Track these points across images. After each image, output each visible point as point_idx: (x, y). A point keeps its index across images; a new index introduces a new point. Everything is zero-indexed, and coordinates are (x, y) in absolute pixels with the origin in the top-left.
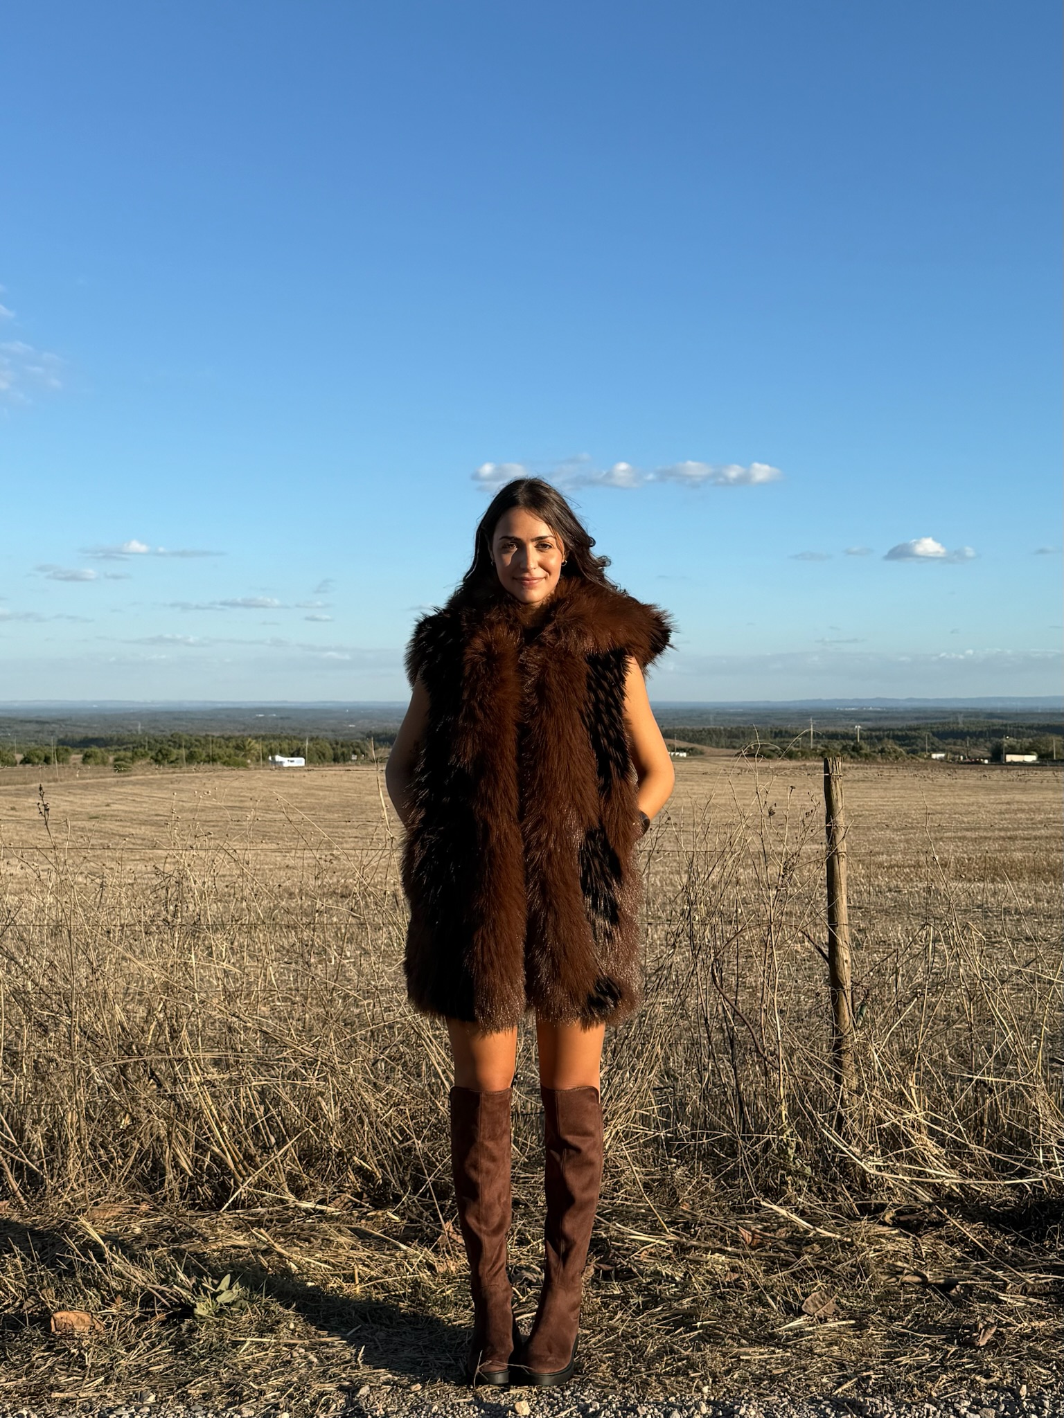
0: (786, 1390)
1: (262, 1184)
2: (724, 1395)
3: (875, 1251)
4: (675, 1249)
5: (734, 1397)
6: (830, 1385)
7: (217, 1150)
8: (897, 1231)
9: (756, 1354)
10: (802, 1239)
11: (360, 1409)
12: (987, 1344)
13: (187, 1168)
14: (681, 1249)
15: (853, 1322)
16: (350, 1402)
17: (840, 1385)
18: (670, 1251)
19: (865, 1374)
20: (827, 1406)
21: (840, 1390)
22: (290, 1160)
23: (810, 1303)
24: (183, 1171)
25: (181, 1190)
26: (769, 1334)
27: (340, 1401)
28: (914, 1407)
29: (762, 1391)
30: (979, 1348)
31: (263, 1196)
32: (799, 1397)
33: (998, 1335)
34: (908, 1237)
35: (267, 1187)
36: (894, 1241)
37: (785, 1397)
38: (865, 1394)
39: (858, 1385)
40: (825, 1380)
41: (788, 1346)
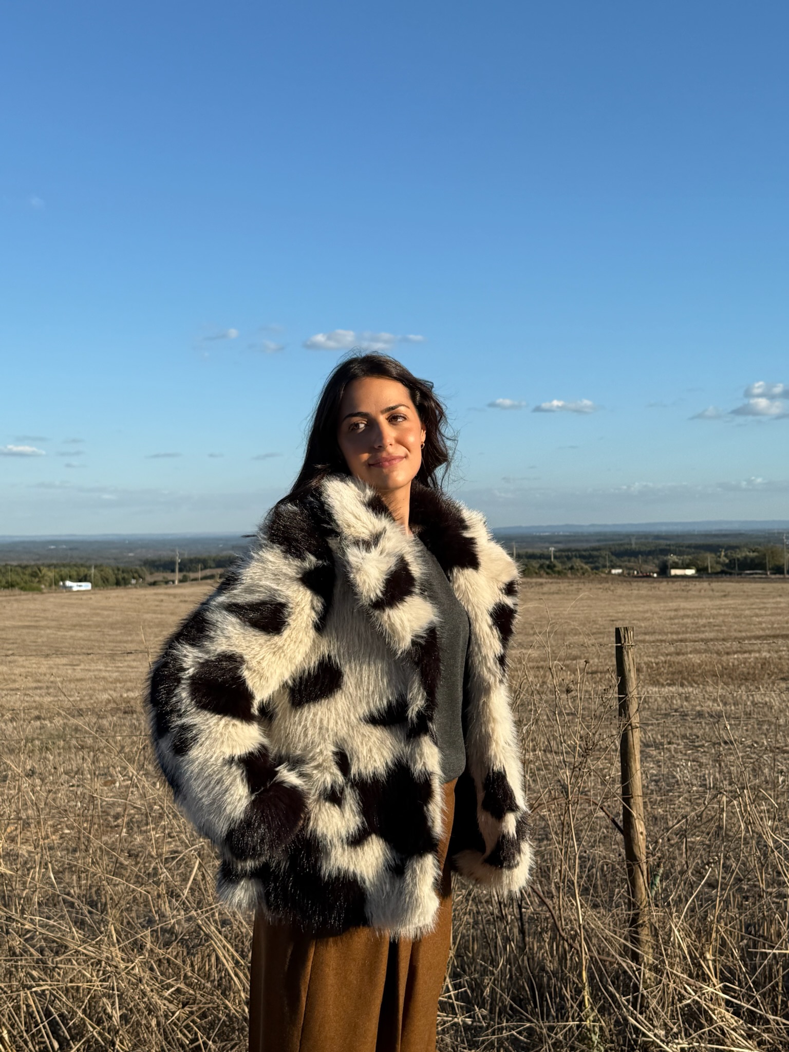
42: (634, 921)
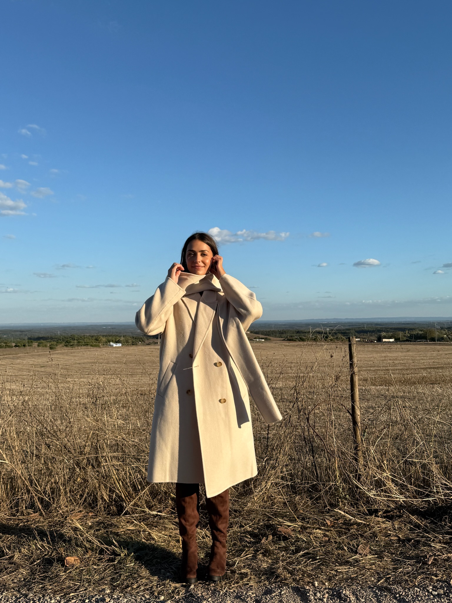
0: (358, 583)
1: (135, 505)
2: (334, 586)
3: (378, 527)
4: (301, 528)
5: (338, 586)
6: (375, 581)
7: (118, 491)
8: (385, 520)
9: (343, 569)
10: (349, 523)
11: (191, 594)
12: (431, 563)
13: (106, 499)
14: (304, 528)
15: (376, 556)
16: (187, 591)
17: (379, 581)
18: (300, 529)
19: (388, 576)
20: (376, 589)
21: (379, 583)
22: (146, 495)
23: (360, 549)
24: (105, 500)
25: (104, 507)
26: (346, 561)
27: (183, 591)
28: (411, 589)
29: (349, 584)
30: (429, 565)
31: (136, 509)
32: (364, 586)
33: (435, 559)
34: (390, 522)
35: (138, 506)
36: (385, 523)
37: (359, 586)
38: (390, 585)
39: (386, 581)
40: (373, 579)
41: (355, 566)
42: (356, 448)
